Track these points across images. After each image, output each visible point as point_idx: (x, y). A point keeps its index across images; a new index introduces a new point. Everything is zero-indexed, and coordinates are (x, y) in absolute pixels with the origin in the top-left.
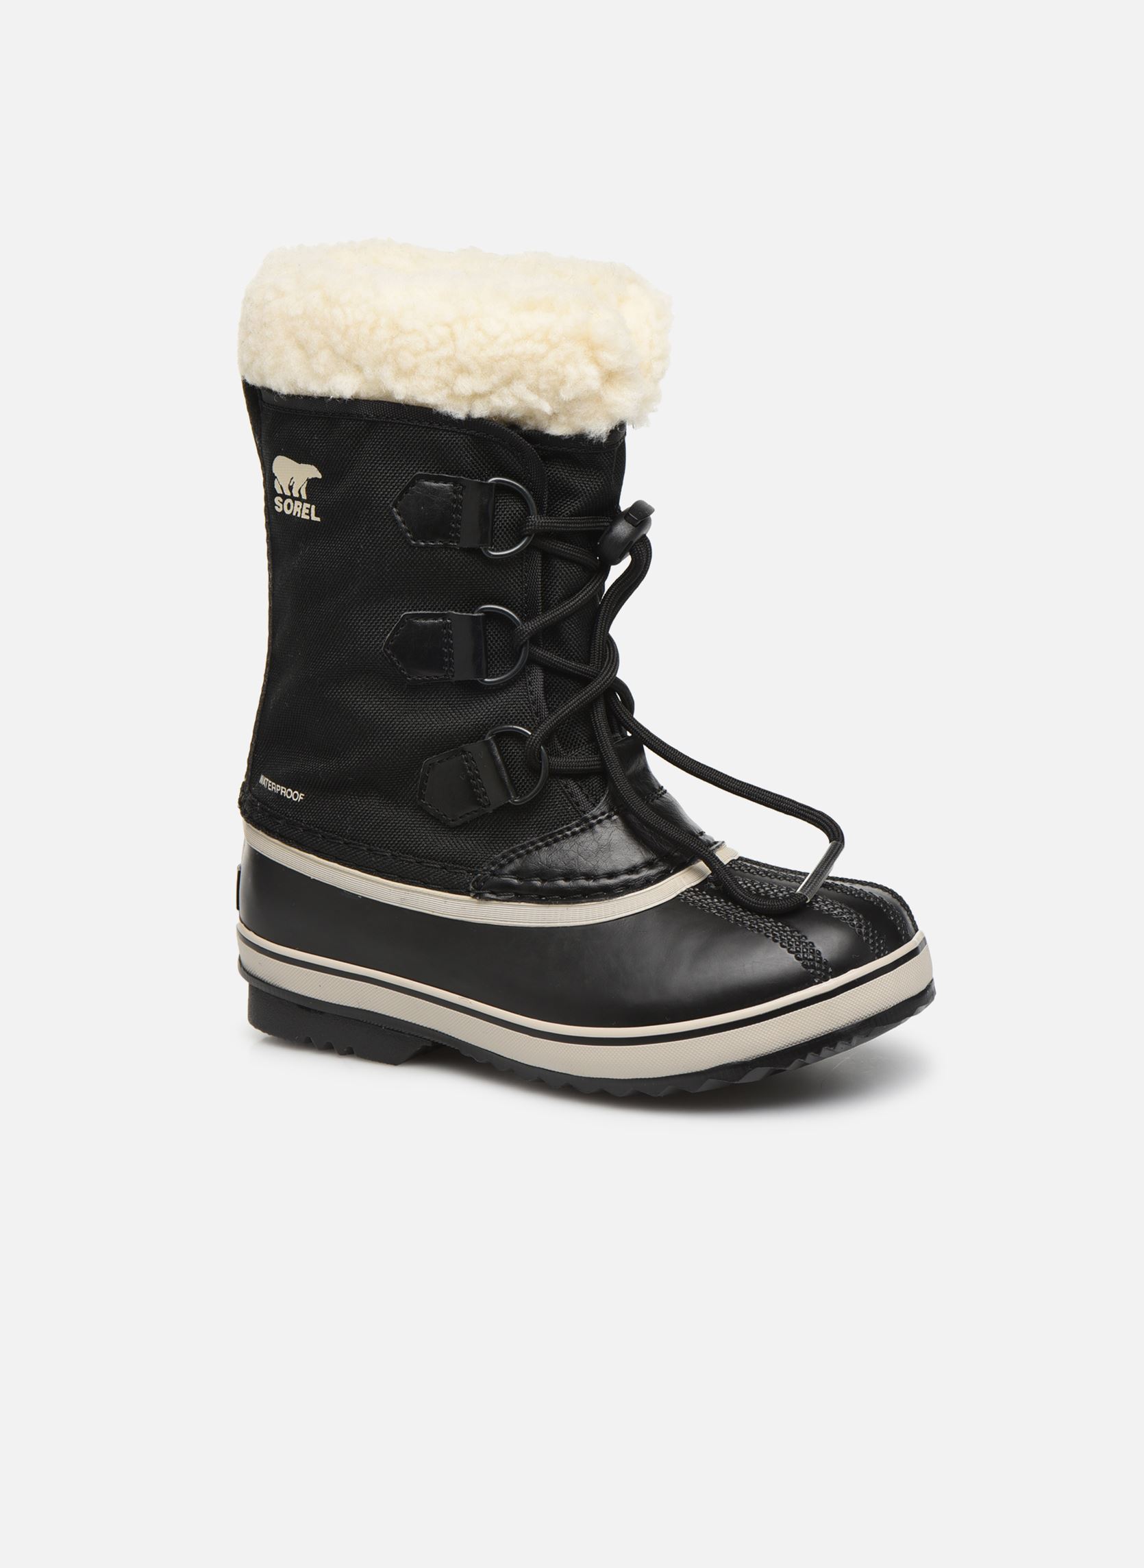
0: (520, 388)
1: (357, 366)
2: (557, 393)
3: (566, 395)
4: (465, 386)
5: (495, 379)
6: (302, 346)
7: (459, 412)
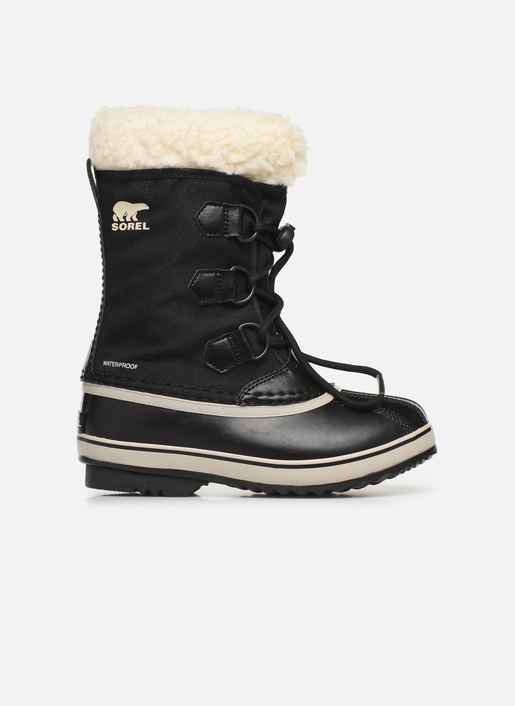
0: (260, 160)
1: (177, 151)
2: (275, 162)
3: (280, 162)
4: (235, 158)
5: (250, 154)
6: (144, 145)
7: (229, 171)
